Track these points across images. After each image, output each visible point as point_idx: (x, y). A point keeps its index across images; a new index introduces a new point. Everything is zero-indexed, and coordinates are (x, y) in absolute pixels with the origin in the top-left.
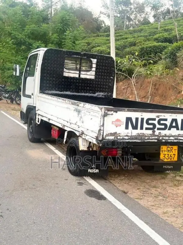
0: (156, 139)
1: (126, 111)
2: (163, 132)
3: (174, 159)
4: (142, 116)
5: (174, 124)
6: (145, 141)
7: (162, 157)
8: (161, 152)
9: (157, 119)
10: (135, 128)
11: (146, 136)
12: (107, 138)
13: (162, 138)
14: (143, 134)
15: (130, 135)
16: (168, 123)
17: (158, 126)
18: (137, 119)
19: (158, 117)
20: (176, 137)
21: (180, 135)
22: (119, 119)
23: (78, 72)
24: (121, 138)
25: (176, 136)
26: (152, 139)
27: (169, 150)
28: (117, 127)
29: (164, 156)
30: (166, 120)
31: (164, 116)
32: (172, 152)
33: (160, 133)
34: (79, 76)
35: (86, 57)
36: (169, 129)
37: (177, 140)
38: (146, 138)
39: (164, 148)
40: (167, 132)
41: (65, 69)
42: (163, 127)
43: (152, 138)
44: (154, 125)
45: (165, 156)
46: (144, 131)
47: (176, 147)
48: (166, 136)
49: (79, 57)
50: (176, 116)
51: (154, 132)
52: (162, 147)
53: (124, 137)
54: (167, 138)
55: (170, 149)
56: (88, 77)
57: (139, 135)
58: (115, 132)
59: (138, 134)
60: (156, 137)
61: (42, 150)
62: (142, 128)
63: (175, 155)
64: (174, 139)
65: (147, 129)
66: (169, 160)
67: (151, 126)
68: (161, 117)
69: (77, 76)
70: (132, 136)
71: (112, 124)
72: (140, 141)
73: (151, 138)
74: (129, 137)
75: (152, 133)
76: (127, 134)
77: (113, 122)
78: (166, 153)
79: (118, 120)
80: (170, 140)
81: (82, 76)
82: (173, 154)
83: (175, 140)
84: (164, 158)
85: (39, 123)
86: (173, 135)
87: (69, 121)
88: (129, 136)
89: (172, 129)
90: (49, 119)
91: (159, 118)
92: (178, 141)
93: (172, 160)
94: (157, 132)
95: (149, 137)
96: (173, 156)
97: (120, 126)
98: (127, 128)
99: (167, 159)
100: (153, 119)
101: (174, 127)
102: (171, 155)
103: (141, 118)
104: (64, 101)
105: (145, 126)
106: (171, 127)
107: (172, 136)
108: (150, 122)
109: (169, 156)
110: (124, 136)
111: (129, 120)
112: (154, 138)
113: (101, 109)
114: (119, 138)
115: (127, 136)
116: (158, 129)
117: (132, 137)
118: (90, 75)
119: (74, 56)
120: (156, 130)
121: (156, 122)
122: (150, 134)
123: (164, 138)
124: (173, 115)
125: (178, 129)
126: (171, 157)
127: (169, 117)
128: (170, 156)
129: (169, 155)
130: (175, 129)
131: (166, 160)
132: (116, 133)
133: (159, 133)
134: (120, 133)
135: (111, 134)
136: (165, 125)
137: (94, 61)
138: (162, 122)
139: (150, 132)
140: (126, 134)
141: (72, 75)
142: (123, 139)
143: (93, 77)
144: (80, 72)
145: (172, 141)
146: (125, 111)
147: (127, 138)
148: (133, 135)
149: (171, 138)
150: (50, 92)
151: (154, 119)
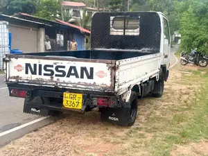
0: (53, 85)
2: (62, 79)
3: (77, 107)
4: (39, 62)
5: (73, 72)
6: (43, 86)
7: (64, 103)
8: (64, 98)
9: (55, 66)
10: (34, 73)
11: (44, 81)
12: (10, 80)
13: (60, 85)
14: (42, 79)
15: (30, 79)
16: (67, 70)
17: (56, 73)
18: (35, 65)
19: (55, 64)
22: (19, 64)
23: (123, 31)
24: (22, 81)
25: (76, 84)
27: (72, 98)
28: (18, 71)
30: (64, 67)
31: (61, 63)
32: (76, 100)
33: (59, 79)
34: (124, 34)
36: (68, 76)
38: (44, 83)
39: (66, 95)
40: (65, 79)
41: (110, 28)
42: (61, 74)
43: (50, 83)
44: (52, 72)
45: (68, 103)
46: (42, 77)
47: (81, 96)
48: (64, 83)
49: (123, 16)
50: (75, 63)
51: (52, 78)
52: (64, 93)
54: (65, 85)
55: (73, 96)
57: (38, 80)
58: (17, 75)
59: (37, 78)
60: (54, 83)
62: (40, 74)
63: (79, 102)
64: (72, 86)
65: (45, 74)
66: (72, 107)
67: (50, 73)
68: (58, 65)
69: (122, 34)
71: (15, 69)
72: (38, 85)
74: (29, 81)
76: (27, 78)
77: (15, 67)
78: (68, 99)
81: (126, 34)
82: (77, 102)
83: (74, 87)
89: (71, 76)
93: (75, 107)
94: (55, 79)
95: (47, 82)
96: (76, 104)
97: (21, 70)
98: (27, 73)
99: (69, 105)
101: (73, 74)
103: (39, 65)
105: (43, 72)
106: (70, 74)
107: (71, 83)
108: (48, 68)
110: (24, 80)
111: (28, 65)
114: (19, 81)
115: (27, 80)
116: (56, 75)
117: (31, 81)
120: (54, 76)
121: (54, 69)
122: (48, 80)
123: (62, 84)
124: (71, 62)
125: (77, 77)
126: (74, 105)
127: (67, 64)
128: (73, 103)
129: (71, 102)
130: (75, 76)
131: (68, 107)
134: (21, 77)
136: (64, 72)
138: (60, 69)
139: (49, 78)
143: (137, 34)
145: (70, 88)
148: (32, 79)
149: (69, 85)
151: (52, 66)
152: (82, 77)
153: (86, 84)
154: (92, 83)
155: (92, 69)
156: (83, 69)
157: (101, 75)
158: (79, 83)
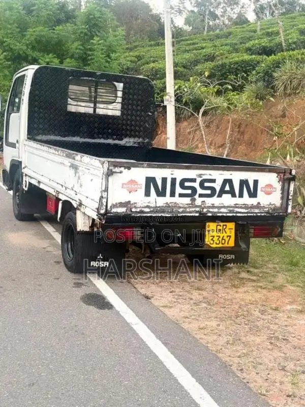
0: (197, 212)
1: (145, 167)
2: (209, 201)
3: (228, 243)
4: (172, 174)
5: (227, 188)
6: (179, 215)
7: (208, 240)
8: (207, 233)
9: (199, 180)
10: (161, 193)
11: (180, 207)
12: (114, 210)
13: (208, 211)
14: (175, 203)
15: (153, 205)
16: (217, 186)
17: (200, 191)
18: (164, 180)
19: (200, 176)
20: (231, 209)
21: (237, 206)
22: (133, 179)
23: (92, 105)
24: (138, 210)
25: (232, 207)
26: (190, 212)
27: (220, 230)
28: (130, 192)
29: (212, 240)
30: (214, 181)
31: (210, 175)
32: (226, 233)
33: (204, 201)
34: (95, 111)
35: (104, 80)
36: (220, 196)
37: (233, 213)
38: (181, 210)
39: (211, 226)
40: (215, 201)
41: (69, 99)
42: (209, 192)
43: (191, 210)
44: (194, 190)
45: (214, 239)
46: (177, 199)
47: (231, 225)
48: (213, 207)
49: (94, 79)
50: (231, 174)
51: (193, 200)
52: (207, 224)
53: (143, 209)
54: (216, 210)
55: (221, 228)
56: (110, 113)
57: (168, 205)
58: (127, 201)
59: (167, 203)
60: (197, 209)
61: (33, 232)
62: (173, 194)
63: (230, 236)
64: (227, 211)
65: (181, 195)
66: (220, 245)
67: (189, 192)
68: (204, 177)
69: (91, 111)
70: (156, 207)
71: (122, 188)
72: (170, 215)
73: (188, 210)
74: (152, 209)
75: (190, 202)
76: (149, 204)
77: (124, 185)
78: (215, 234)
79: (132, 182)
80: (221, 212)
81: (100, 111)
82: (227, 236)
83: (230, 213)
84: (212, 242)
85: (26, 189)
86: (226, 205)
87: (64, 184)
88: (151, 207)
89: (224, 196)
90: (39, 182)
91: (202, 179)
92: (235, 215)
93: (226, 245)
94: (199, 201)
95: (185, 208)
96: (227, 239)
97: (136, 191)
98: (147, 194)
99: (216, 243)
100: (192, 179)
101: (227, 192)
102: (223, 237)
103: (172, 179)
104: (56, 152)
105: (179, 190)
106: (222, 192)
107: (224, 207)
108: (187, 184)
109: (220, 239)
110: (143, 207)
111: (150, 181)
112: (193, 209)
113: (103, 163)
114: (133, 210)
115: (148, 207)
116: (201, 196)
117: (156, 209)
118: (113, 110)
119: (85, 78)
120: (197, 197)
121: (196, 185)
122: (187, 204)
123: (211, 210)
124: (225, 172)
125: (234, 195)
126: (223, 241)
127: (219, 176)
128: (223, 239)
129: (219, 237)
130: (230, 195)
131: (214, 246)
132: (129, 202)
133: (202, 202)
134: (136, 203)
135: (121, 205)
136: (213, 190)
137: (120, 86)
138: (206, 184)
139: (187, 200)
140: (146, 205)
141: (82, 110)
142: (142, 212)
143: (118, 113)
144: (95, 105)
145: (225, 215)
146: (143, 167)
147: (147, 210)
148: (158, 205)
149: (223, 210)
150: (45, 138)
151: (194, 180)
152: (241, 195)
153: (246, 206)
154: (255, 204)
155: (256, 182)
156: (244, 183)
157: (269, 190)
158: (236, 206)
